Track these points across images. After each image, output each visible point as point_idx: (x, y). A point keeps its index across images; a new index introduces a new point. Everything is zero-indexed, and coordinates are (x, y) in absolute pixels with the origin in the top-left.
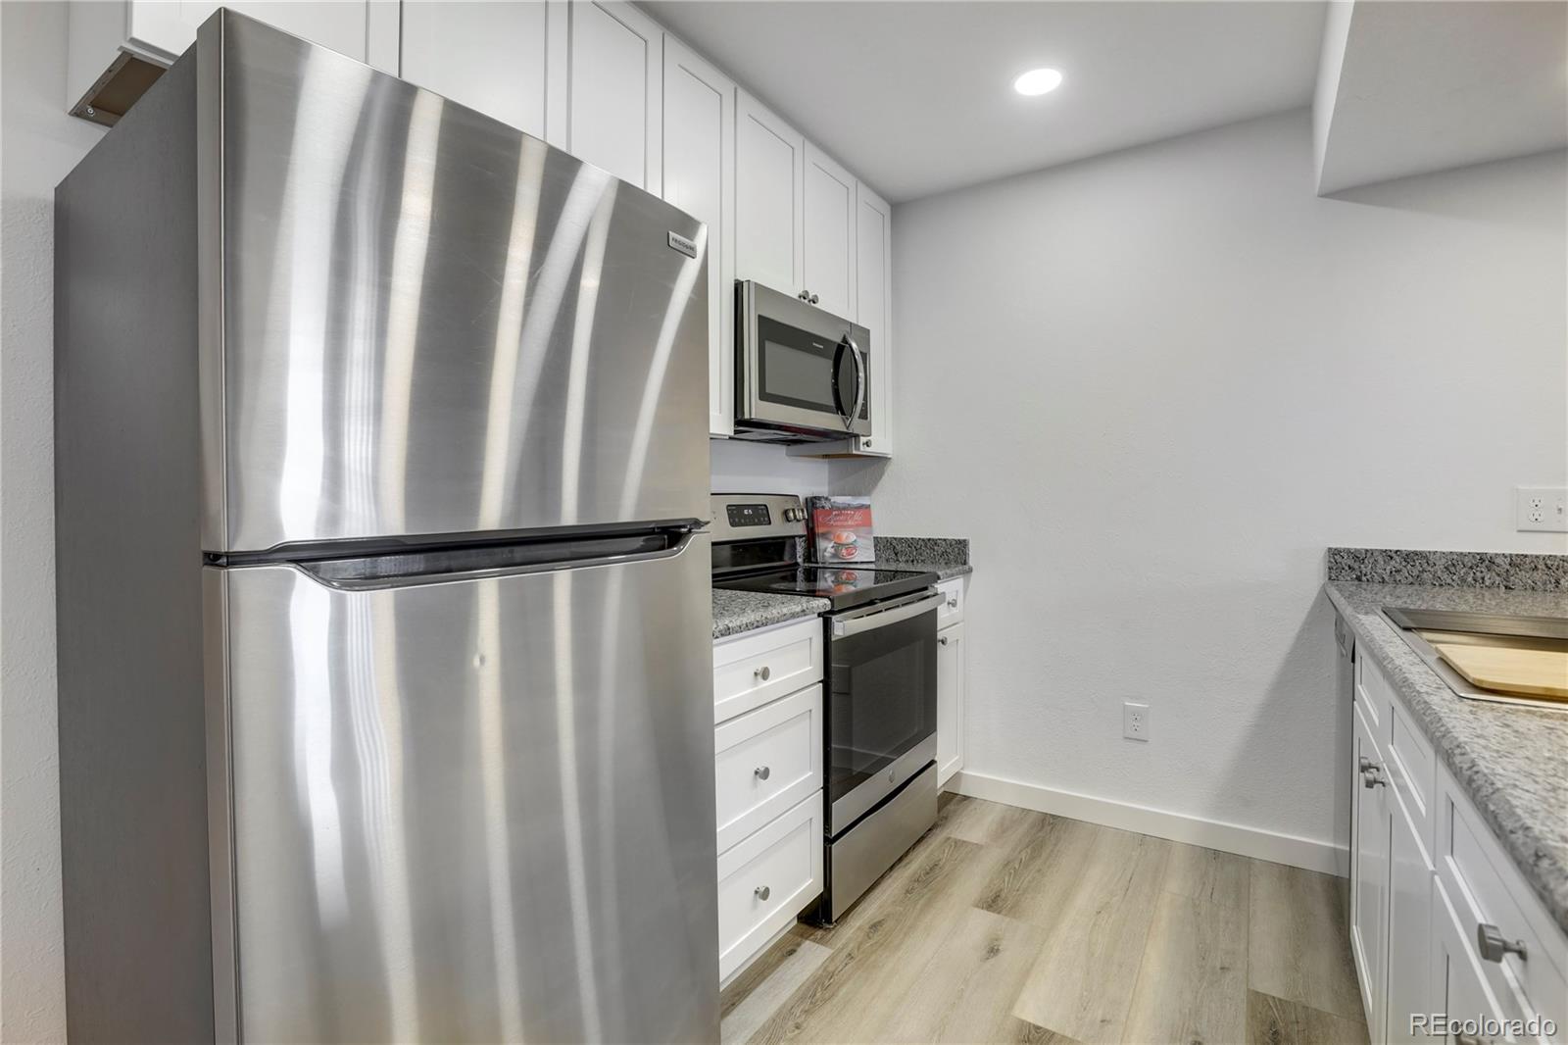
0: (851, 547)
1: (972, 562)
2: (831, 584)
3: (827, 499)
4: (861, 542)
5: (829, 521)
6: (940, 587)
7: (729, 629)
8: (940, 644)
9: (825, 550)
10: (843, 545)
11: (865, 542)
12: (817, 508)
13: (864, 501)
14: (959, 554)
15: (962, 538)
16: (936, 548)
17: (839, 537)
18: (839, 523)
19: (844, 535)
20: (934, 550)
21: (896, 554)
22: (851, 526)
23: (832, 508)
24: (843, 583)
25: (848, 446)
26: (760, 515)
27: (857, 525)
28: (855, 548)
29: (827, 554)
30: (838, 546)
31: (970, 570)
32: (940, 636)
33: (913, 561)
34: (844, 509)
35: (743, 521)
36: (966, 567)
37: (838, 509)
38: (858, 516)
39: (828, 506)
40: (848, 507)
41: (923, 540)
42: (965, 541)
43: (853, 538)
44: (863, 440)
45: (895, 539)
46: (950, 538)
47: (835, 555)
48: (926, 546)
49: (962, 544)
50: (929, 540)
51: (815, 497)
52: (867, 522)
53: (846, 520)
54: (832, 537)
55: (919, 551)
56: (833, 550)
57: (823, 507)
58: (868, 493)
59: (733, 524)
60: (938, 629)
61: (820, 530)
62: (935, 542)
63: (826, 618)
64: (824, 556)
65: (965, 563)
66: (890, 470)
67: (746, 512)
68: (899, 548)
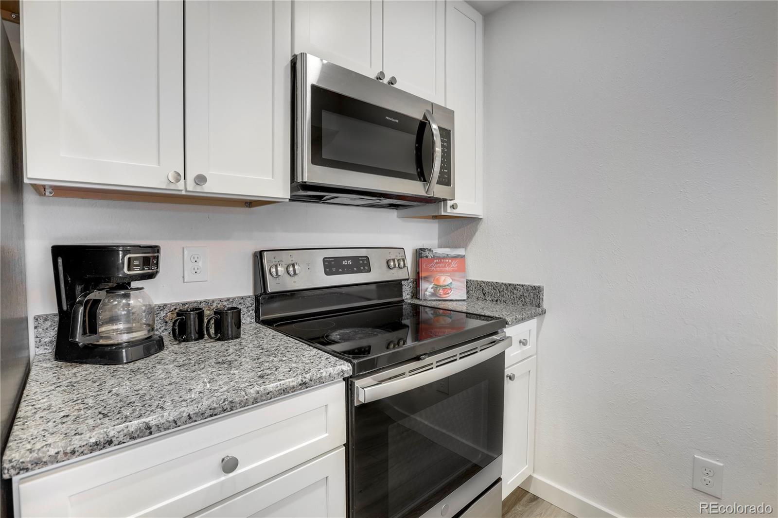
0: (447, 288)
1: (545, 305)
2: (431, 316)
3: (430, 250)
4: (455, 284)
5: (431, 267)
6: (508, 331)
7: (150, 428)
8: (506, 380)
9: (426, 290)
10: (440, 286)
11: (459, 284)
12: (421, 257)
13: (461, 252)
14: (534, 298)
15: (537, 284)
16: (515, 292)
17: (438, 280)
18: (438, 269)
19: (442, 278)
20: (514, 294)
21: (484, 294)
22: (447, 272)
23: (434, 258)
24: (440, 315)
25: (439, 209)
26: (361, 264)
27: (453, 271)
28: (450, 289)
29: (427, 293)
30: (437, 287)
31: (544, 312)
32: (507, 372)
33: (497, 301)
34: (444, 258)
35: (340, 270)
36: (539, 310)
37: (439, 258)
38: (454, 264)
39: (430, 255)
40: (447, 257)
41: (505, 285)
42: (539, 287)
43: (449, 281)
44: (450, 203)
45: (484, 282)
46: (527, 283)
47: (433, 294)
48: (507, 289)
49: (537, 291)
50: (510, 285)
51: (421, 249)
52: (462, 268)
53: (445, 267)
54: (432, 280)
55: (502, 293)
56: (432, 290)
57: (427, 257)
58: (465, 246)
59: (327, 273)
60: (505, 367)
61: (423, 275)
62: (514, 287)
63: (349, 382)
64: (424, 294)
65: (539, 306)
66: (482, 227)
67: (345, 263)
68: (486, 289)
